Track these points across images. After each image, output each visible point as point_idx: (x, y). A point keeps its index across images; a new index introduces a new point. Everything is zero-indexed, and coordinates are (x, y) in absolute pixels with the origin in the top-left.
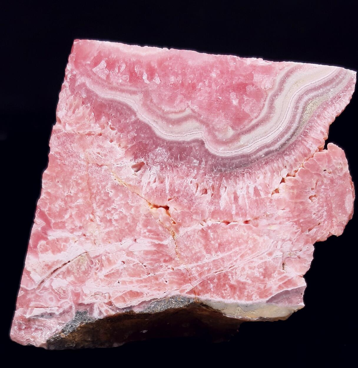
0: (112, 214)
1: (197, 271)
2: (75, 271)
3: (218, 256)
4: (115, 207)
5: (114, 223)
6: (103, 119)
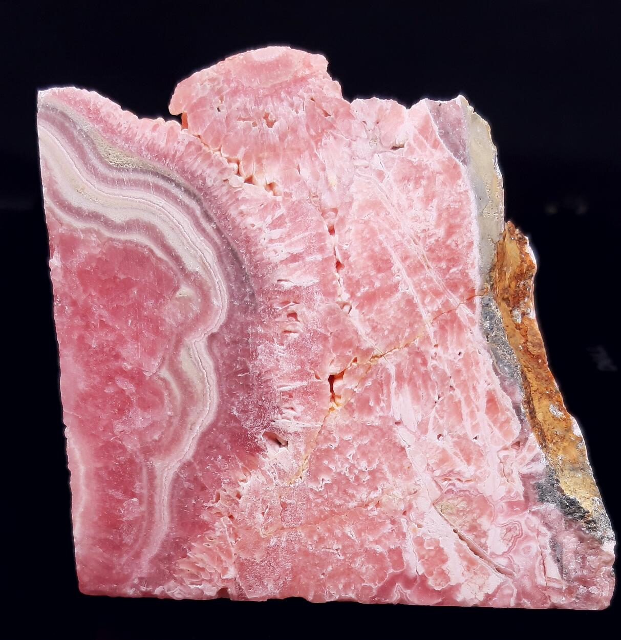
0: (361, 472)
1: (432, 301)
2: (469, 518)
3: (399, 270)
4: (348, 470)
5: (374, 466)
6: (205, 517)
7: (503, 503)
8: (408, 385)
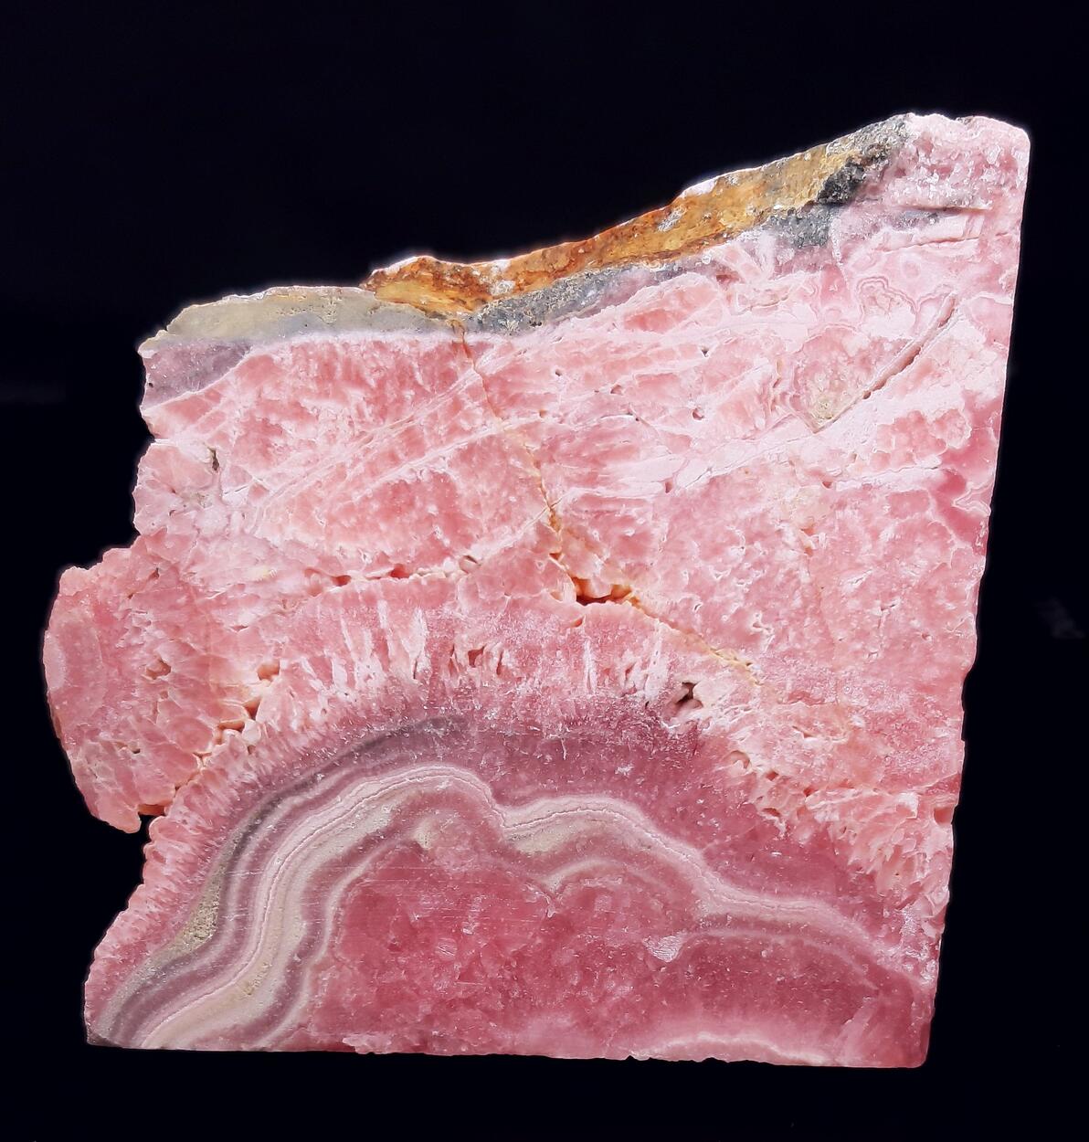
0: (746, 558)
1: (468, 416)
2: (847, 370)
3: (412, 471)
4: (742, 581)
5: (739, 533)
6: (804, 837)
7: (824, 309)
8: (605, 466)
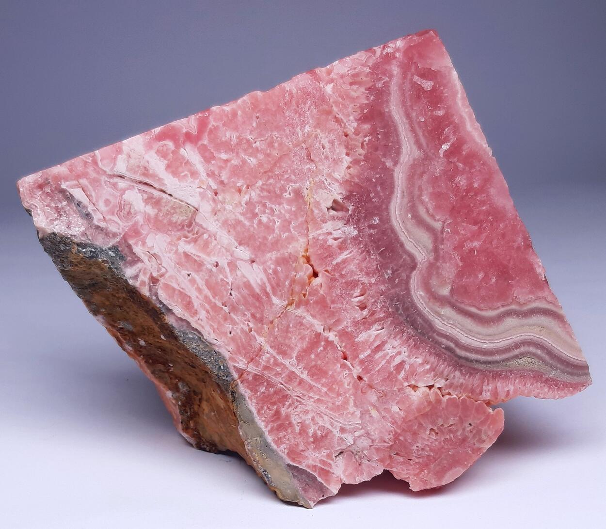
0: (264, 213)
1: (268, 361)
2: (164, 210)
3: (302, 373)
4: (275, 210)
5: (256, 221)
6: (367, 127)
7: (144, 232)
8: (258, 294)
